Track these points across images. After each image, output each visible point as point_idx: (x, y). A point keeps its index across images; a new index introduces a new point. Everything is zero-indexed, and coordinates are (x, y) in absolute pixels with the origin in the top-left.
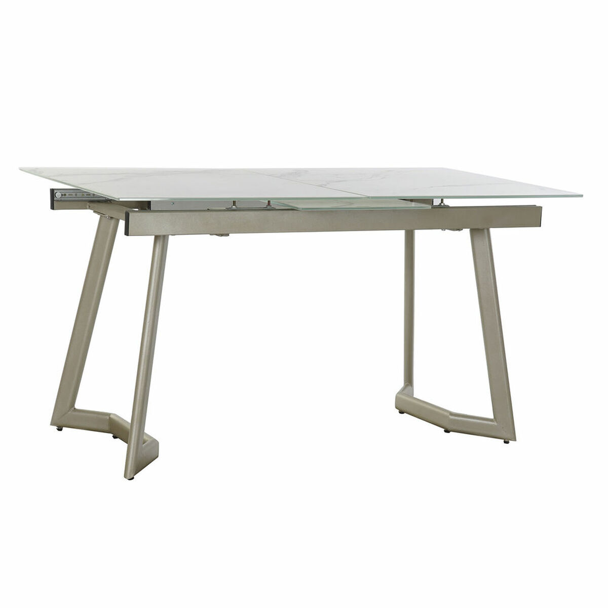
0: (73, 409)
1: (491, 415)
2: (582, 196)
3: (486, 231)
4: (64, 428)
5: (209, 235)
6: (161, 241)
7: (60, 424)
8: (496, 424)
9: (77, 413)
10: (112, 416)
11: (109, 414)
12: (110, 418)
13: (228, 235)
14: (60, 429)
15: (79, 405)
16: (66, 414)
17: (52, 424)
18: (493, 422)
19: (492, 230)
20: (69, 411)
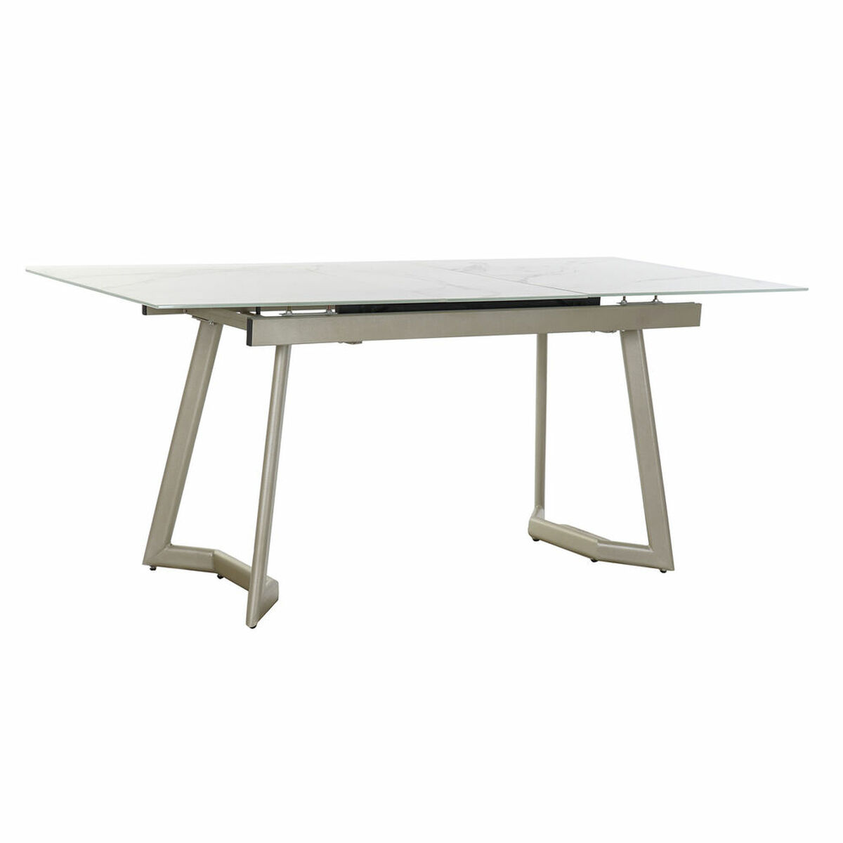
0: (169, 545)
1: (645, 542)
2: (807, 289)
3: (638, 332)
4: (157, 568)
5: (337, 343)
6: (283, 351)
7: (154, 563)
8: (651, 551)
9: (174, 550)
10: (216, 553)
11: (212, 551)
12: (214, 555)
13: (361, 342)
14: (153, 569)
15: (175, 541)
16: (160, 551)
17: (145, 563)
18: (649, 549)
19: (645, 332)
20: (165, 547)
